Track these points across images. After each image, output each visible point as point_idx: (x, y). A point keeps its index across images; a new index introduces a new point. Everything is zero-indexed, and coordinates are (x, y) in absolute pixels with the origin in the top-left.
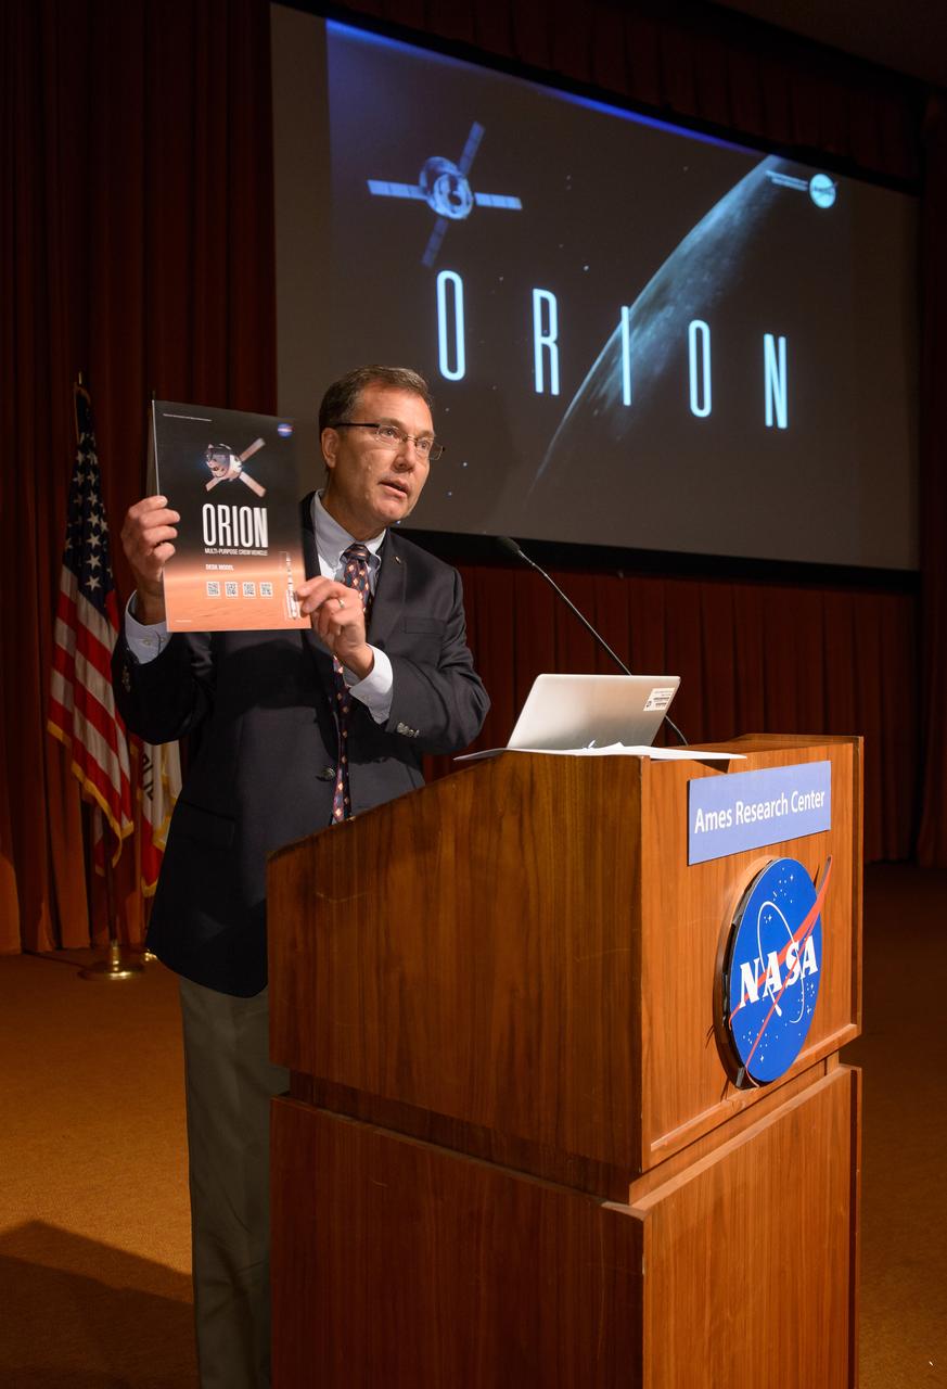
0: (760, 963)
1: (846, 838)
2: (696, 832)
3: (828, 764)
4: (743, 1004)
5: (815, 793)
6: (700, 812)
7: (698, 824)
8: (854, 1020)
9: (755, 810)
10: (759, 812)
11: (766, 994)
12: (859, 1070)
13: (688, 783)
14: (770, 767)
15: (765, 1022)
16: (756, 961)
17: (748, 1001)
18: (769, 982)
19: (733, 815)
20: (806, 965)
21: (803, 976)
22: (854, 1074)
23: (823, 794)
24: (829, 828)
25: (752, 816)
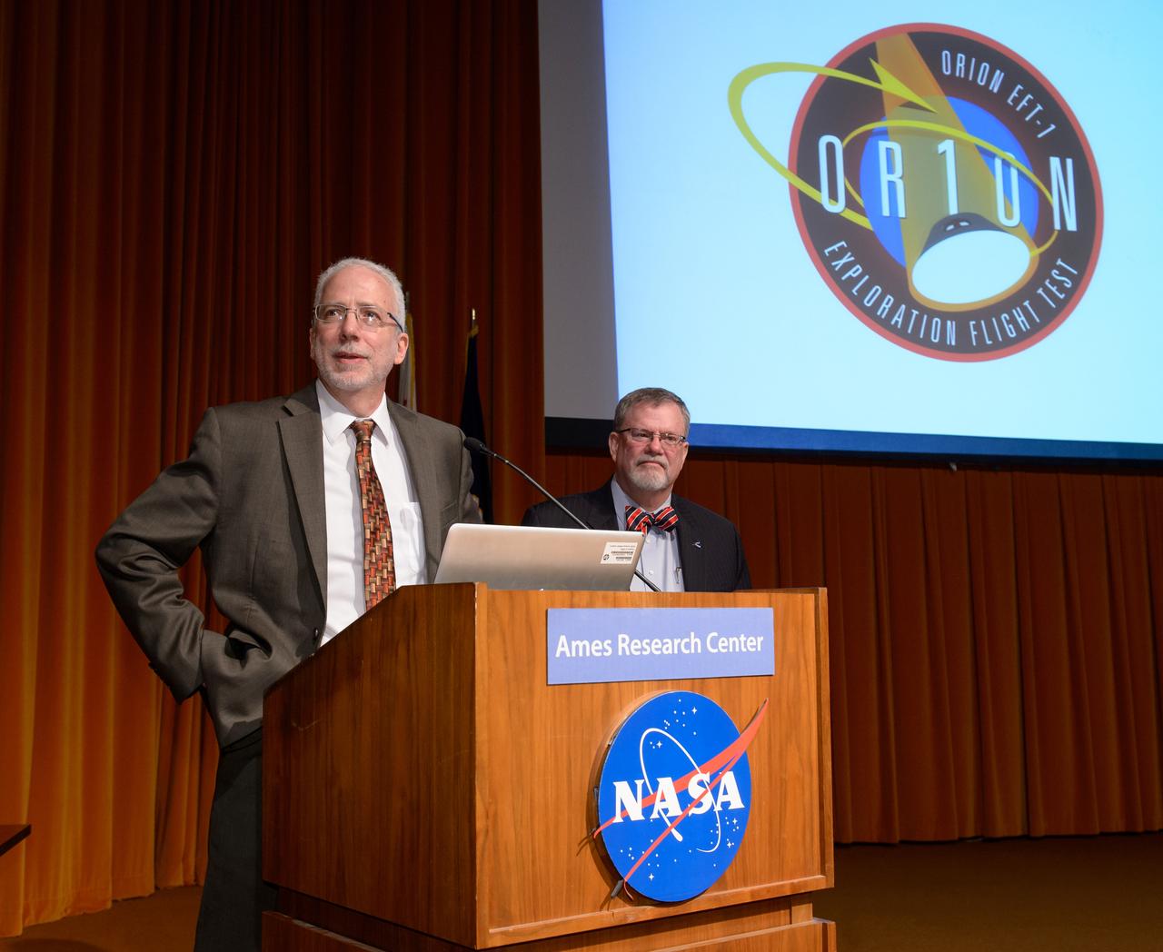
0: (644, 785)
1: (804, 686)
2: (558, 655)
3: (771, 610)
4: (618, 819)
5: (747, 637)
6: (563, 639)
7: (560, 649)
8: (823, 872)
9: (649, 644)
10: (653, 646)
11: (655, 815)
12: (832, 924)
13: (547, 611)
14: (672, 606)
15: (655, 844)
16: (639, 783)
17: (626, 818)
18: (658, 806)
19: (614, 646)
20: (721, 798)
21: (718, 808)
22: (825, 926)
23: (760, 639)
24: (773, 674)
25: (643, 649)
